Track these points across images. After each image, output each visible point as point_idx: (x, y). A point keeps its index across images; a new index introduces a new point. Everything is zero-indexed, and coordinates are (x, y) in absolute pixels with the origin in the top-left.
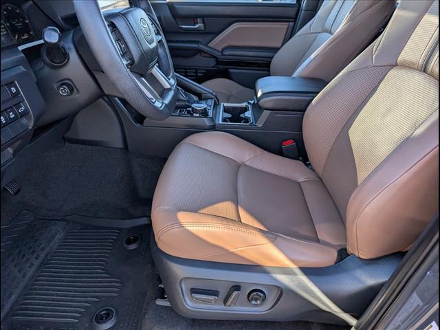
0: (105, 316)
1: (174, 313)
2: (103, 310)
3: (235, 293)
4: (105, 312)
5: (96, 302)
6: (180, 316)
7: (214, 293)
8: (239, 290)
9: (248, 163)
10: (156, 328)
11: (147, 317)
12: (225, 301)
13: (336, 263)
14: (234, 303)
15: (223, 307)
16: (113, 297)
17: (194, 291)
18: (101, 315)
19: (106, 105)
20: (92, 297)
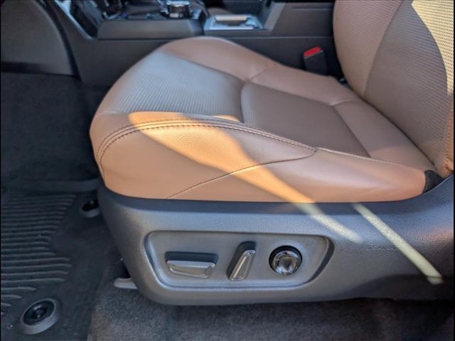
0: (41, 311)
1: (144, 300)
2: (38, 304)
3: (247, 253)
4: (39, 307)
5: (30, 292)
6: (155, 303)
7: (209, 257)
8: (254, 249)
9: (256, 81)
10: (112, 326)
11: (98, 308)
12: (229, 272)
13: (426, 191)
14: (245, 274)
15: (225, 282)
16: (57, 284)
17: (171, 256)
18: (35, 312)
19: (40, 8)
20: (25, 286)
